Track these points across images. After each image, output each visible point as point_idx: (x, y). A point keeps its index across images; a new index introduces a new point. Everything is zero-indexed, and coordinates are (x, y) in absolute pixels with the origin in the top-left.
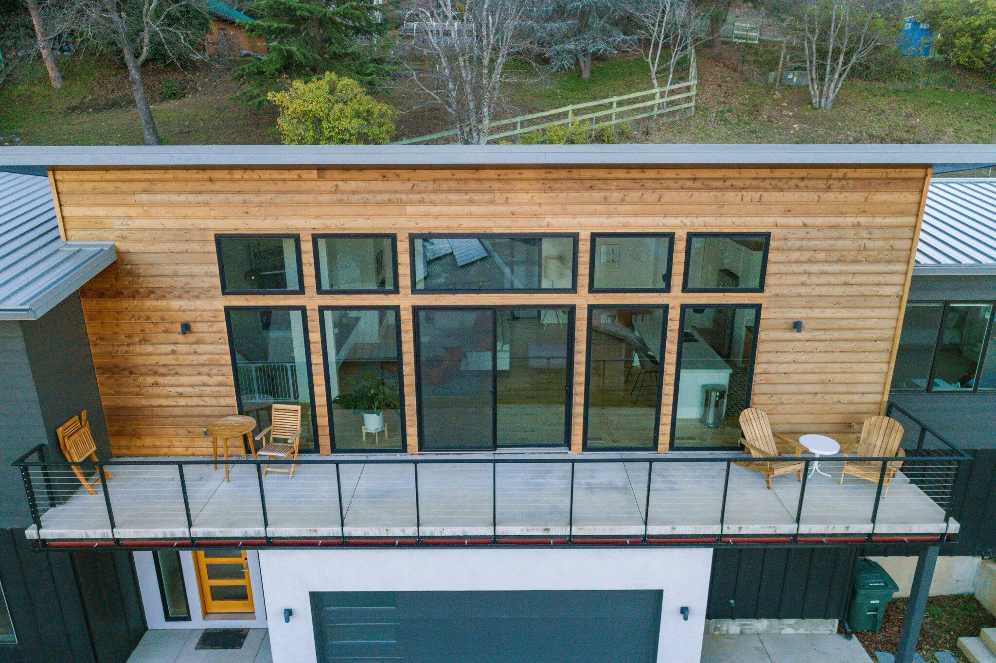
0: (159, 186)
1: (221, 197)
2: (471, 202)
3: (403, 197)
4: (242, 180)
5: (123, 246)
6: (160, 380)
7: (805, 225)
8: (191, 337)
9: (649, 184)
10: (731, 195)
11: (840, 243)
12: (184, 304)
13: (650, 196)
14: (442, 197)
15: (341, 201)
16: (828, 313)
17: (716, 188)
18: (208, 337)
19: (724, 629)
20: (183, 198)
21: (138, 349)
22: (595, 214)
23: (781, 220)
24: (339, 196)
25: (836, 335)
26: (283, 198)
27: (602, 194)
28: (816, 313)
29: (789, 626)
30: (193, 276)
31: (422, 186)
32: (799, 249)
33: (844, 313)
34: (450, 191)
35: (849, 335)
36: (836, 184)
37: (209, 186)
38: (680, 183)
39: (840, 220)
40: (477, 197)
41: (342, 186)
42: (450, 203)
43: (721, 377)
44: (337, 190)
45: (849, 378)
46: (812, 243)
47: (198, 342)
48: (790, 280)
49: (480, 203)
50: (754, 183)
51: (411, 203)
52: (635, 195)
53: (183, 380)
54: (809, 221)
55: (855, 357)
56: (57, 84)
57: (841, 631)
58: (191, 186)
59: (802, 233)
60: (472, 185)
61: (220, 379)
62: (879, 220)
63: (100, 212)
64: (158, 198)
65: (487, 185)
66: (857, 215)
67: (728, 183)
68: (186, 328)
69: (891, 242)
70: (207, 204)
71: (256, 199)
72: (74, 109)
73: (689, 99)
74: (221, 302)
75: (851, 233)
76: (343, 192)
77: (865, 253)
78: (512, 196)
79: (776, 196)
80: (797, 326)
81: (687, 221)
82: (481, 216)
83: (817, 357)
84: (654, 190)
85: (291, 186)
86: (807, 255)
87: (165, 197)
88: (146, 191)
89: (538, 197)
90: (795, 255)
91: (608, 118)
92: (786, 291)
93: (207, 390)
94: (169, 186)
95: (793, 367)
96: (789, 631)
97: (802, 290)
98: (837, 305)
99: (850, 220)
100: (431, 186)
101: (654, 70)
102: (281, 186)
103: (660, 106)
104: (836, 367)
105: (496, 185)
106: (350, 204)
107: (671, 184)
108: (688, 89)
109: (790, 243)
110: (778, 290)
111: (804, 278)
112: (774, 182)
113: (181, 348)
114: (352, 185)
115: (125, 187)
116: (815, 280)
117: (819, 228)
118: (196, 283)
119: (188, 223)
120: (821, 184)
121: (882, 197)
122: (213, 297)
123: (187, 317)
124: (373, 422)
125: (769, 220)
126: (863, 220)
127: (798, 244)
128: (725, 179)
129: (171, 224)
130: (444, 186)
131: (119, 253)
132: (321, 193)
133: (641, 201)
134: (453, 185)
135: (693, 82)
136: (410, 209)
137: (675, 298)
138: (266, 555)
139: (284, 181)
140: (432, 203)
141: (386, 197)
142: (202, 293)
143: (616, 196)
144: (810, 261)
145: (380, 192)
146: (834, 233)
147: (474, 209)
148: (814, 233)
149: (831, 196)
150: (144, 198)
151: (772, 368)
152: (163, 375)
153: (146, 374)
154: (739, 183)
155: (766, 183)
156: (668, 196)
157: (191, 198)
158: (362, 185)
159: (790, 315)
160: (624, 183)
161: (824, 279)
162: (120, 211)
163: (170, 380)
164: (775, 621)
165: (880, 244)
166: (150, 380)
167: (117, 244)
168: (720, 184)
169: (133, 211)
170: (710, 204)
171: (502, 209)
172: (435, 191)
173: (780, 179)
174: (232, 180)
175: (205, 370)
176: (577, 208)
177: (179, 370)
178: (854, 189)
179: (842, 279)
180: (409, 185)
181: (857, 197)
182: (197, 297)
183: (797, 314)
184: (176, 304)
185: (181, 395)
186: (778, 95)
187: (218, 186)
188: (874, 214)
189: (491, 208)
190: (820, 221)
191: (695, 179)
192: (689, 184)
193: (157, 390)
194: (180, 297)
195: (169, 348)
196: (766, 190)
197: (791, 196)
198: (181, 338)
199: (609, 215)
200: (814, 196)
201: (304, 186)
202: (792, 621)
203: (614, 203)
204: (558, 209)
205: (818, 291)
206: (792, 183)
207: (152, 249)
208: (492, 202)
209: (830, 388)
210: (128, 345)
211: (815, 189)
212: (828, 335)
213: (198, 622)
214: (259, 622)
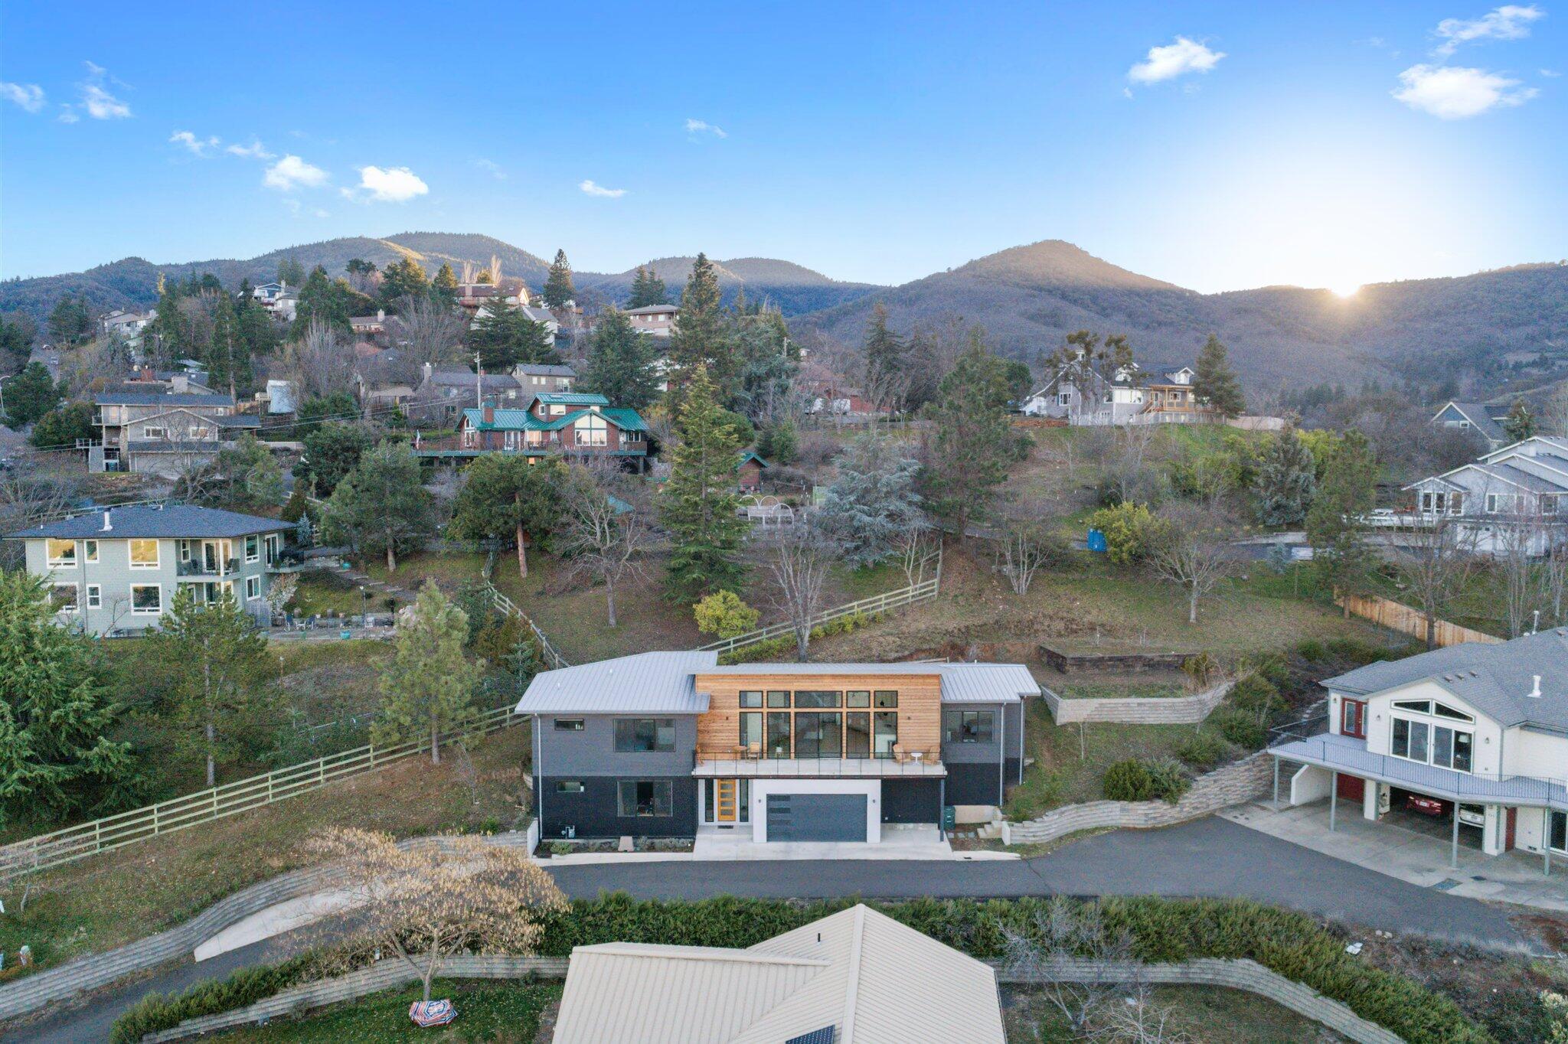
0: (726, 678)
1: (742, 681)
2: (812, 683)
3: (793, 680)
7: (907, 688)
8: (728, 721)
10: (885, 680)
11: (918, 694)
12: (728, 711)
13: (862, 680)
14: (804, 680)
15: (775, 682)
16: (918, 714)
17: (881, 679)
18: (733, 721)
20: (731, 681)
22: (847, 686)
23: (900, 688)
24: (775, 680)
25: (922, 721)
27: (849, 680)
28: (914, 714)
30: (731, 702)
33: (923, 715)
34: (807, 679)
35: (925, 721)
36: (914, 678)
37: (739, 678)
39: (918, 687)
41: (776, 678)
42: (806, 683)
43: (892, 738)
45: (928, 735)
46: (909, 694)
47: (730, 723)
48: (905, 704)
51: (795, 682)
52: (858, 680)
53: (724, 734)
55: (928, 728)
56: (524, 575)
58: (734, 678)
59: (907, 692)
60: (813, 678)
62: (928, 687)
64: (724, 681)
66: (922, 686)
68: (727, 718)
70: (738, 682)
71: (751, 681)
72: (541, 594)
73: (933, 591)
74: (739, 710)
75: (921, 691)
77: (927, 697)
79: (898, 680)
80: (909, 718)
81: (874, 688)
82: (815, 686)
83: (916, 728)
86: (909, 697)
87: (727, 681)
89: (831, 681)
90: (905, 697)
91: (880, 606)
92: (904, 708)
93: (730, 738)
94: (728, 678)
95: (910, 731)
97: (909, 708)
98: (921, 712)
99: (920, 687)
101: (909, 574)
103: (913, 596)
104: (923, 732)
106: (778, 682)
108: (933, 584)
109: (903, 694)
110: (902, 708)
111: (909, 704)
113: (725, 725)
114: (779, 677)
116: (912, 704)
118: (731, 705)
119: (735, 688)
120: (910, 678)
121: (928, 681)
122: (736, 709)
123: (727, 715)
124: (779, 750)
125: (897, 688)
127: (906, 694)
129: (727, 688)
131: (711, 697)
133: (860, 682)
135: (936, 580)
136: (795, 685)
137: (872, 710)
138: (755, 781)
140: (801, 682)
141: (788, 681)
142: (735, 707)
143: (852, 680)
144: (910, 699)
145: (786, 679)
146: (916, 691)
148: (910, 691)
149: (913, 681)
150: (721, 680)
151: (903, 732)
152: (717, 733)
153: (712, 733)
156: (868, 680)
157: (734, 681)
158: (781, 678)
161: (915, 705)
162: (713, 684)
163: (720, 734)
164: (916, 824)
165: (932, 694)
166: (714, 734)
169: (717, 684)
170: (880, 683)
171: (821, 684)
172: (802, 679)
175: (731, 731)
176: (842, 685)
177: (723, 731)
178: (920, 679)
179: (921, 704)
181: (921, 681)
182: (731, 709)
183: (908, 715)
184: (725, 711)
185: (722, 739)
186: (995, 583)
187: (742, 678)
189: (818, 684)
190: (912, 687)
193: (714, 738)
194: (727, 709)
195: (721, 725)
196: (895, 679)
197: (902, 681)
198: (725, 721)
199: (851, 686)
200: (908, 680)
203: (852, 683)
204: (837, 685)
205: (913, 708)
206: (901, 678)
207: (725, 695)
209: (919, 738)
212: (919, 721)
213: (716, 823)
214: (737, 823)
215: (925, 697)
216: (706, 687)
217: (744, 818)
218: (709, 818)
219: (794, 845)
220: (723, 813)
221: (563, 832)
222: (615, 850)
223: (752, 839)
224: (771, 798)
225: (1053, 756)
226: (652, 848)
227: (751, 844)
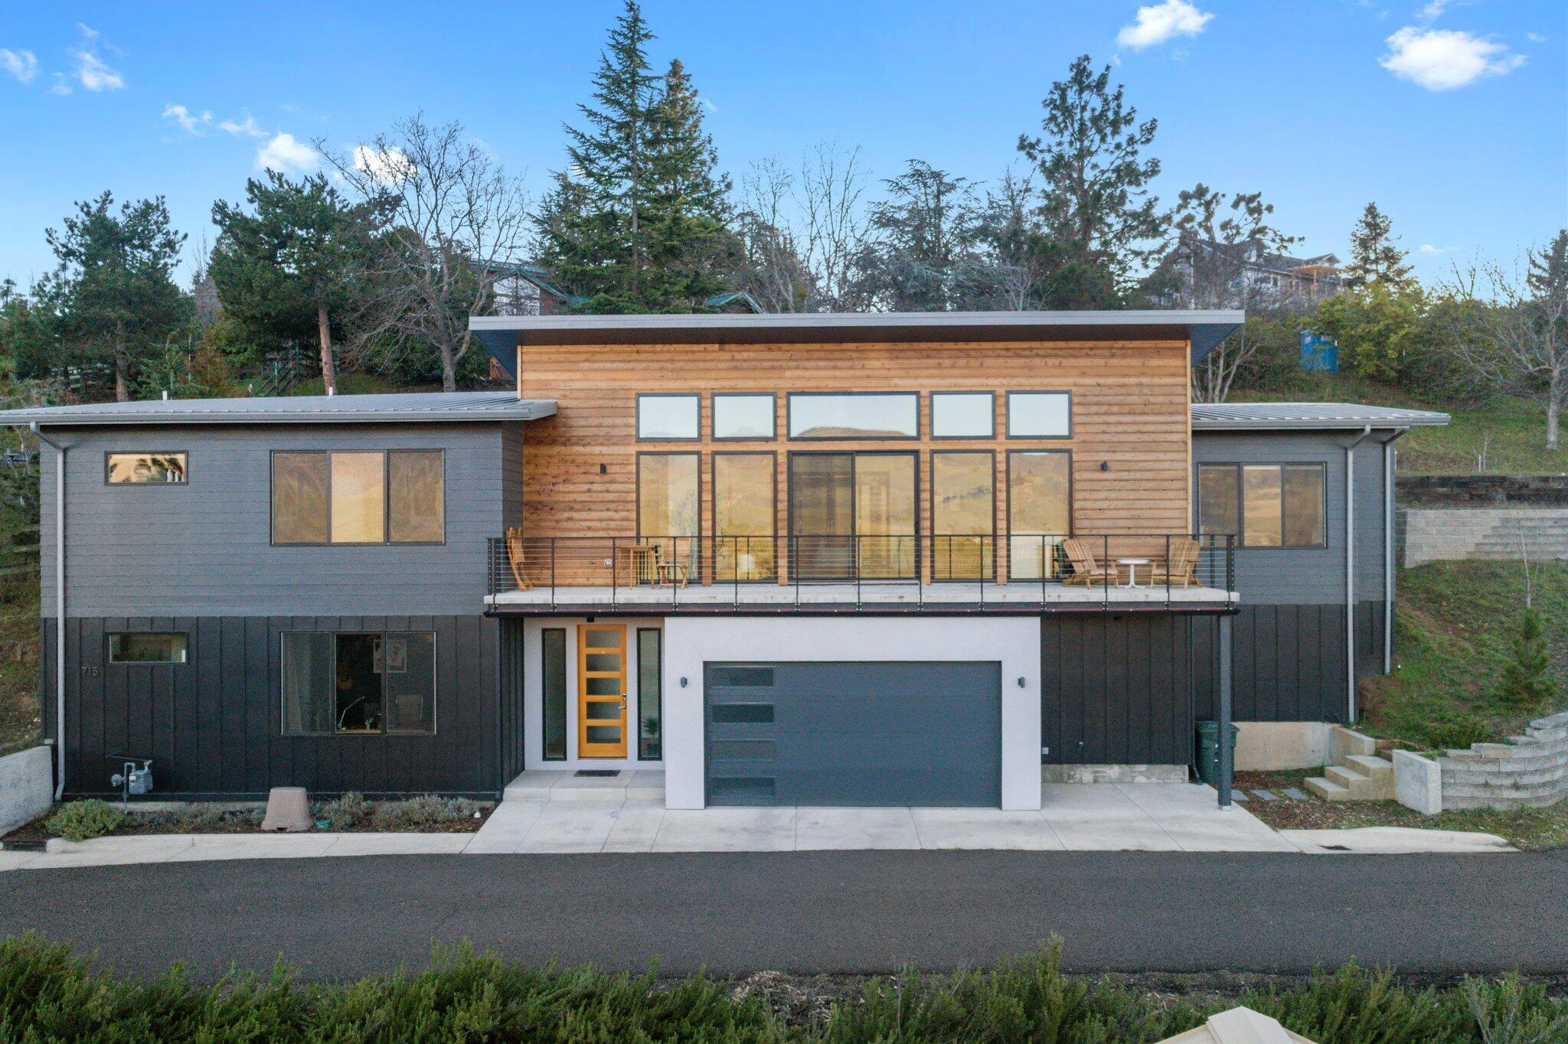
0: (599, 357)
1: (644, 365)
2: (835, 368)
3: (784, 364)
4: (662, 351)
5: (563, 403)
6: (575, 515)
7: (1099, 385)
8: (607, 478)
9: (972, 353)
10: (1037, 361)
11: (1130, 399)
12: (605, 450)
13: (973, 362)
14: (813, 364)
15: (736, 368)
16: (1128, 456)
17: (1025, 357)
18: (619, 478)
19: (1078, 776)
20: (615, 365)
21: (561, 487)
22: (931, 377)
23: (1079, 381)
24: (735, 364)
25: (1138, 475)
26: (691, 365)
27: (937, 361)
28: (1119, 456)
29: (1141, 773)
30: (614, 427)
31: (797, 356)
32: (1097, 404)
33: (1141, 456)
34: (819, 359)
35: (1149, 475)
36: (1118, 352)
37: (635, 356)
38: (997, 352)
39: (1126, 380)
40: (840, 364)
41: (738, 356)
42: (819, 368)
44: (733, 359)
45: (1156, 513)
46: (1106, 399)
47: (611, 482)
48: (1093, 429)
49: (841, 368)
50: (1054, 352)
51: (789, 369)
52: (962, 362)
53: (594, 515)
54: (1102, 381)
55: (1156, 495)
57: (1192, 778)
58: (622, 357)
59: (1097, 391)
60: (837, 355)
61: (624, 514)
62: (1156, 380)
63: (550, 376)
64: (596, 365)
65: (849, 354)
66: (1139, 376)
67: (1035, 351)
68: (603, 469)
69: (1170, 398)
70: (633, 370)
71: (669, 365)
74: (634, 448)
75: (1136, 390)
76: (738, 360)
77: (1150, 407)
78: (867, 363)
79: (1072, 361)
80: (1104, 467)
81: (1005, 381)
82: (843, 378)
83: (1125, 494)
84: (976, 357)
85: (698, 356)
86: (1104, 409)
87: (602, 365)
88: (587, 361)
89: (887, 363)
90: (1094, 409)
92: (1090, 438)
93: (613, 524)
94: (606, 357)
95: (1105, 504)
96: (1141, 779)
97: (1105, 437)
98: (1134, 450)
99: (1133, 380)
100: (805, 355)
102: (690, 356)
104: (1143, 504)
105: (854, 355)
106: (742, 369)
107: (990, 353)
109: (1089, 399)
110: (1082, 438)
111: (1104, 428)
112: (1070, 351)
113: (596, 487)
114: (745, 355)
115: (574, 357)
116: (1113, 429)
117: (1110, 387)
118: (616, 432)
119: (617, 385)
120: (1106, 353)
121: (1155, 362)
122: (629, 444)
123: (605, 461)
125: (1070, 380)
126: (1144, 380)
127: (1095, 399)
128: (1031, 349)
129: (603, 385)
130: (815, 355)
131: (559, 408)
132: (720, 361)
133: (967, 367)
134: (822, 355)
136: (788, 374)
137: (1000, 444)
138: (674, 626)
139: (693, 352)
140: (806, 369)
141: (770, 364)
142: (620, 441)
143: (947, 362)
144: (1105, 414)
145: (765, 360)
146: (1122, 391)
147: (837, 373)
148: (1106, 391)
149: (1114, 362)
150: (586, 365)
151: (1089, 505)
152: (579, 511)
153: (564, 510)
154: (1042, 352)
155: (1063, 353)
156: (988, 362)
157: (622, 365)
158: (752, 355)
159: (1096, 458)
160: (954, 353)
161: (1121, 428)
162: (566, 376)
163: (584, 515)
164: (1126, 768)
165: (1160, 399)
166: (567, 515)
167: (560, 402)
168: (1027, 353)
169: (575, 376)
170: (1020, 368)
171: (859, 373)
172: (808, 359)
173: (1074, 349)
174: (654, 352)
175: (613, 506)
176: (918, 372)
177: (592, 506)
178: (1131, 357)
179: (1136, 428)
180: (789, 355)
181: (1136, 362)
182: (615, 444)
183: (1103, 457)
184: (597, 450)
185: (589, 528)
187: (643, 356)
188: (1153, 376)
189: (851, 373)
190: (1110, 381)
191: (1008, 349)
192: (1004, 353)
193: (570, 525)
194: (602, 444)
195: (586, 487)
196: (1064, 357)
197: (1083, 362)
198: (597, 478)
199: (943, 377)
200: (1102, 362)
201: (708, 356)
202: (1142, 768)
203: (947, 368)
204: (903, 373)
205: (1116, 438)
206: (1084, 352)
207: (587, 404)
208: (851, 368)
209: (1141, 523)
210: (554, 484)
211: (1103, 357)
212: (1132, 475)
213: (573, 763)
214: (631, 762)
215: (1146, 408)
216: (545, 386)
217: (651, 749)
218: (555, 748)
219: (785, 815)
220: (593, 736)
221: (116, 778)
222: (251, 826)
223: (662, 801)
224: (717, 674)
225: (1438, 615)
226: (360, 823)
227: (659, 812)
